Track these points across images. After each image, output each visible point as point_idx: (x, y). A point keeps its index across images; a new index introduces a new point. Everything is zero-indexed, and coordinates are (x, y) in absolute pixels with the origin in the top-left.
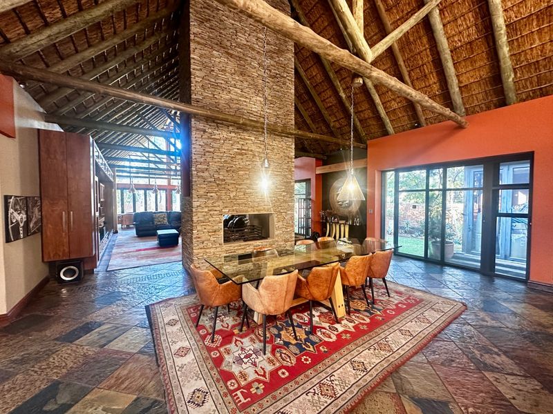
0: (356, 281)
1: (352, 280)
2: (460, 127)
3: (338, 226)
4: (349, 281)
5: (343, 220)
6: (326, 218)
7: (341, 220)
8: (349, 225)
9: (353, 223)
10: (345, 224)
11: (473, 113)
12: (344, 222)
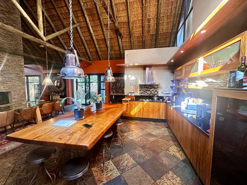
0: (46, 112)
1: (45, 112)
2: (90, 64)
3: (55, 96)
4: (43, 112)
5: (57, 93)
6: (50, 93)
7: (56, 93)
8: (60, 95)
9: (61, 95)
10: (58, 95)
11: (95, 60)
12: (58, 94)
